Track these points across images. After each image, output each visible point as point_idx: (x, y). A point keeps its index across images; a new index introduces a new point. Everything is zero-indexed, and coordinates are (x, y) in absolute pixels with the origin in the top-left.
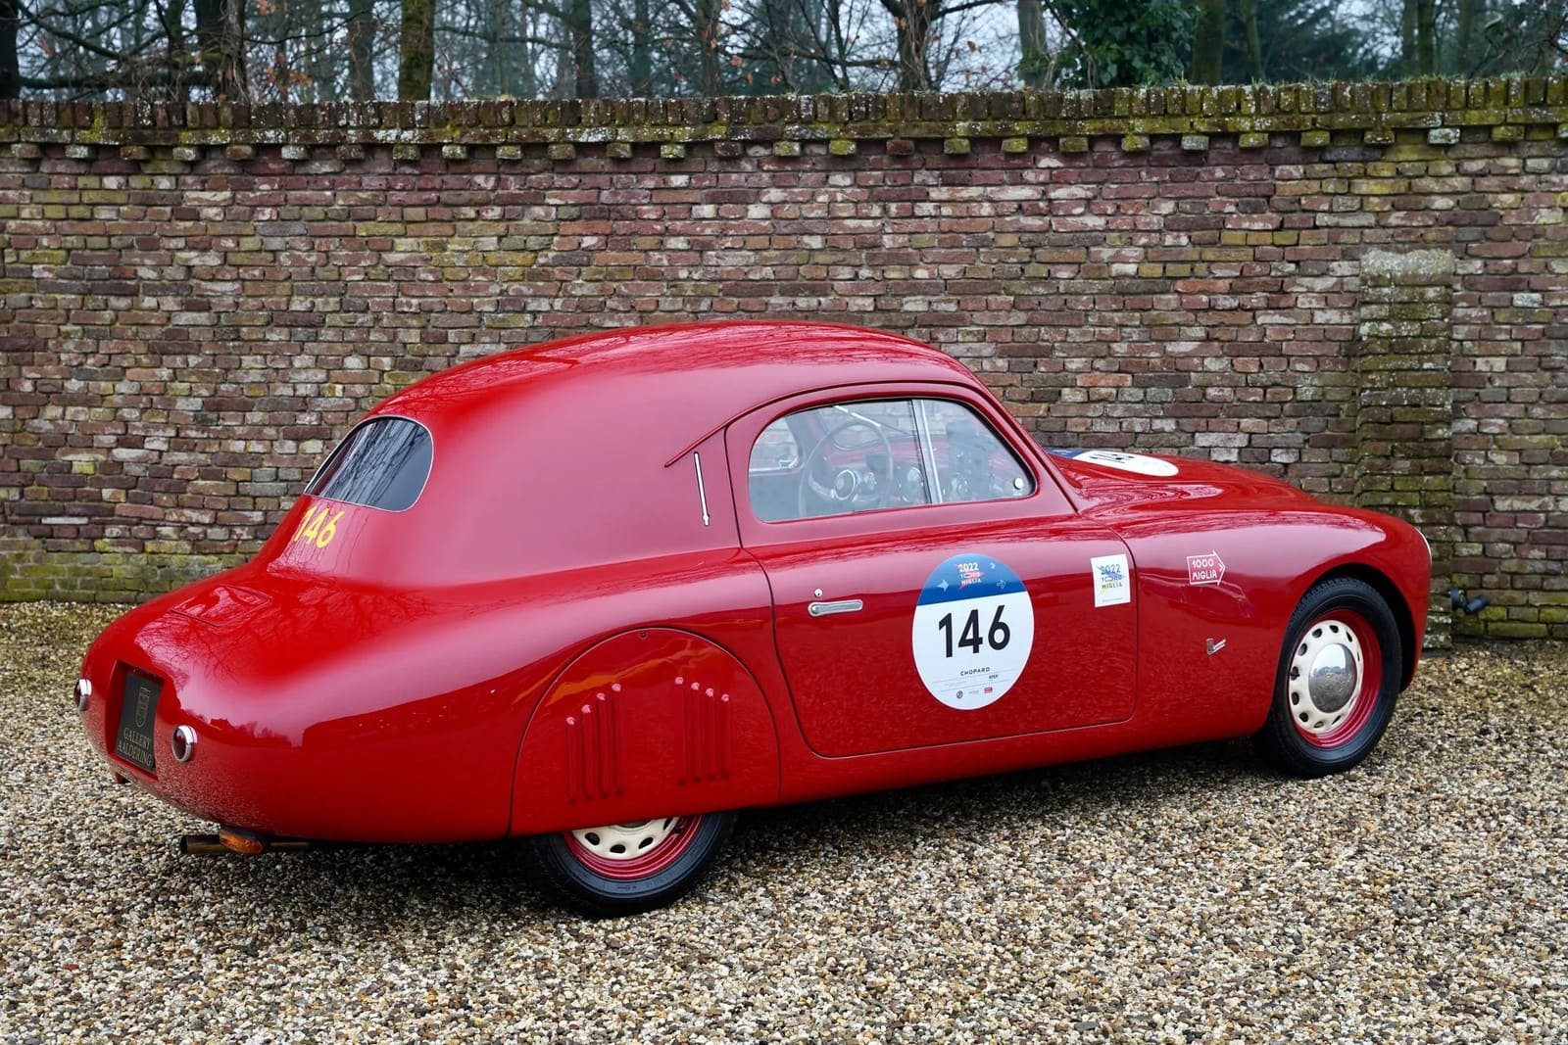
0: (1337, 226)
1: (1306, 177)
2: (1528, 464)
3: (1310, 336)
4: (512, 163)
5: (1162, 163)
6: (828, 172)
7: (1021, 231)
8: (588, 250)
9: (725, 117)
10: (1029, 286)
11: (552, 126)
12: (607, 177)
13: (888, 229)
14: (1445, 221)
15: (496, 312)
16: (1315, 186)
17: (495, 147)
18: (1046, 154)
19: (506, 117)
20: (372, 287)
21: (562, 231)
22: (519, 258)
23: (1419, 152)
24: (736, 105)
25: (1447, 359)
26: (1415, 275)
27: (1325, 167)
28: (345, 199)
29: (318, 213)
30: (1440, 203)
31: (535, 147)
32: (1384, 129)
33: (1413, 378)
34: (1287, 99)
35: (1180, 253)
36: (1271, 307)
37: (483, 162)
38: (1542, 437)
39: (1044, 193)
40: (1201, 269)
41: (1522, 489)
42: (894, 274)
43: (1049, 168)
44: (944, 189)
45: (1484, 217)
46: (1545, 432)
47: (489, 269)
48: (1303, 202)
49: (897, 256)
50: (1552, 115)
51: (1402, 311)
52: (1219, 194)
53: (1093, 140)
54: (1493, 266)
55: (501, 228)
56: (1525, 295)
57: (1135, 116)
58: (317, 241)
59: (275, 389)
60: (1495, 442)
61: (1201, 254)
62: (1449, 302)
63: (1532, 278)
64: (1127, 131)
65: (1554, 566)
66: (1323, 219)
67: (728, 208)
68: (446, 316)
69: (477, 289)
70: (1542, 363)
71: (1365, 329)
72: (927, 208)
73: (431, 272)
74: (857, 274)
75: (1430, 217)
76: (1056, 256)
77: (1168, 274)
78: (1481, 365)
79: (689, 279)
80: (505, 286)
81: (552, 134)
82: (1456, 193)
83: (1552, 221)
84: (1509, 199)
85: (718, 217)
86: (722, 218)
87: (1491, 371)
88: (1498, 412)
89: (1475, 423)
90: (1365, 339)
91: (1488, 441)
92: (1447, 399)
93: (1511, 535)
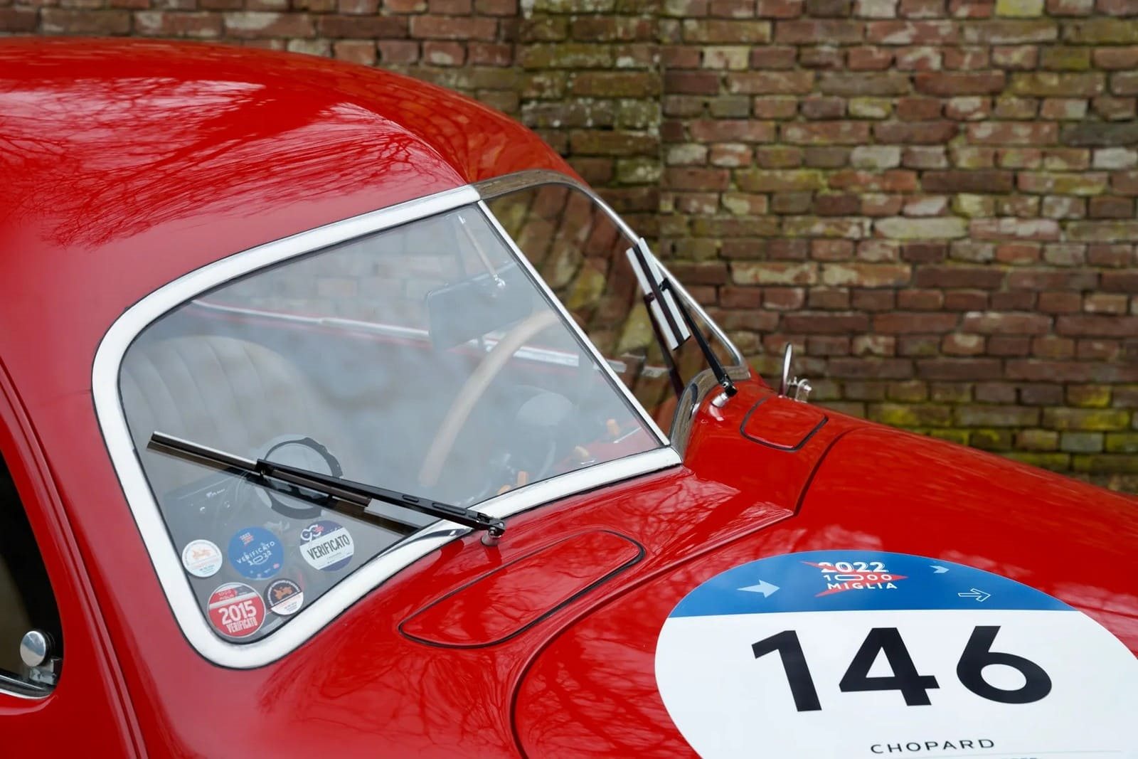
2: (781, 214)
25: (653, 52)
33: (603, 84)
38: (802, 174)
41: (771, 252)
46: (805, 164)
60: (734, 178)
70: (801, 57)
78: (712, 59)
87: (727, 68)
88: (736, 134)
89: (703, 150)
90: (528, 15)
91: (722, 179)
92: (652, 118)
93: (758, 319)
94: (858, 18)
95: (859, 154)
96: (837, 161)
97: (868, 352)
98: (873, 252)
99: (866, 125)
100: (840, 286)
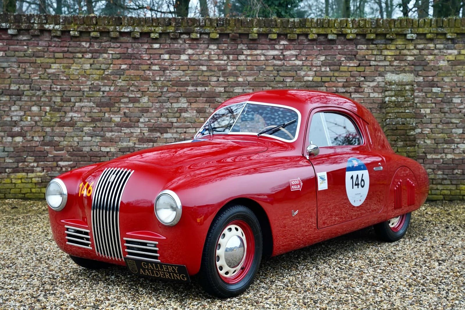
0: (377, 65)
1: (367, 49)
2: (437, 143)
3: (368, 101)
4: (96, 38)
5: (321, 43)
6: (209, 44)
7: (274, 65)
8: (123, 69)
9: (174, 24)
10: (277, 84)
11: (111, 25)
12: (131, 44)
13: (229, 64)
14: (411, 64)
15: (89, 91)
16: (370, 52)
17: (90, 32)
18: (283, 39)
19: (94, 22)
20: (42, 81)
21: (114, 63)
22: (98, 72)
23: (403, 41)
24: (177, 21)
25: (413, 109)
26: (402, 82)
27: (373, 46)
28: (32, 49)
29: (22, 54)
30: (410, 58)
31: (105, 33)
32: (393, 34)
33: (403, 115)
34: (362, 23)
35: (327, 73)
36: (356, 92)
37: (85, 37)
38: (442, 135)
39: (282, 53)
40: (333, 79)
41: (435, 151)
42: (231, 79)
43: (284, 44)
44: (248, 51)
45: (423, 63)
46: (442, 133)
47: (86, 75)
48: (366, 57)
49: (232, 73)
50: (445, 30)
51: (399, 93)
52: (339, 54)
53: (299, 35)
54: (426, 79)
55: (91, 61)
56: (436, 88)
57: (313, 28)
58: (21, 64)
59: (4, 118)
60: (427, 136)
61: (333, 74)
62: (413, 91)
63: (438, 83)
64: (310, 32)
65: (445, 177)
66: (372, 63)
67: (173, 56)
68: (70, 92)
69: (82, 83)
70: (441, 111)
71: (387, 99)
72: (242, 57)
73: (65, 76)
74: (218, 80)
75: (406, 63)
76: (286, 74)
77: (323, 81)
78: (423, 111)
79: (159, 80)
80: (93, 82)
81: (111, 28)
82: (414, 55)
83: (444, 65)
84: (431, 57)
85: (170, 59)
86: (171, 59)
87: (426, 113)
88: (428, 126)
89: (421, 130)
90: (387, 102)
91: (425, 136)
92: (414, 122)
93: (432, 166)
94: (453, 103)
95: (454, 130)
96: (449, 132)
97: (457, 173)
98: (457, 151)
99: (455, 124)
100: (450, 159)
